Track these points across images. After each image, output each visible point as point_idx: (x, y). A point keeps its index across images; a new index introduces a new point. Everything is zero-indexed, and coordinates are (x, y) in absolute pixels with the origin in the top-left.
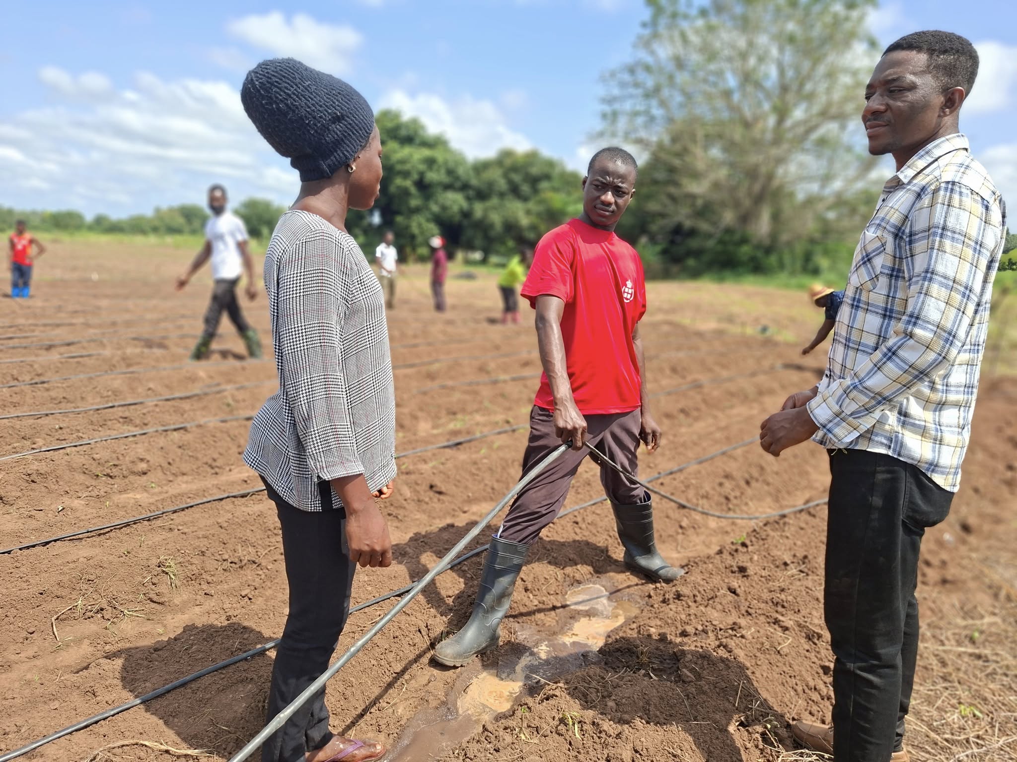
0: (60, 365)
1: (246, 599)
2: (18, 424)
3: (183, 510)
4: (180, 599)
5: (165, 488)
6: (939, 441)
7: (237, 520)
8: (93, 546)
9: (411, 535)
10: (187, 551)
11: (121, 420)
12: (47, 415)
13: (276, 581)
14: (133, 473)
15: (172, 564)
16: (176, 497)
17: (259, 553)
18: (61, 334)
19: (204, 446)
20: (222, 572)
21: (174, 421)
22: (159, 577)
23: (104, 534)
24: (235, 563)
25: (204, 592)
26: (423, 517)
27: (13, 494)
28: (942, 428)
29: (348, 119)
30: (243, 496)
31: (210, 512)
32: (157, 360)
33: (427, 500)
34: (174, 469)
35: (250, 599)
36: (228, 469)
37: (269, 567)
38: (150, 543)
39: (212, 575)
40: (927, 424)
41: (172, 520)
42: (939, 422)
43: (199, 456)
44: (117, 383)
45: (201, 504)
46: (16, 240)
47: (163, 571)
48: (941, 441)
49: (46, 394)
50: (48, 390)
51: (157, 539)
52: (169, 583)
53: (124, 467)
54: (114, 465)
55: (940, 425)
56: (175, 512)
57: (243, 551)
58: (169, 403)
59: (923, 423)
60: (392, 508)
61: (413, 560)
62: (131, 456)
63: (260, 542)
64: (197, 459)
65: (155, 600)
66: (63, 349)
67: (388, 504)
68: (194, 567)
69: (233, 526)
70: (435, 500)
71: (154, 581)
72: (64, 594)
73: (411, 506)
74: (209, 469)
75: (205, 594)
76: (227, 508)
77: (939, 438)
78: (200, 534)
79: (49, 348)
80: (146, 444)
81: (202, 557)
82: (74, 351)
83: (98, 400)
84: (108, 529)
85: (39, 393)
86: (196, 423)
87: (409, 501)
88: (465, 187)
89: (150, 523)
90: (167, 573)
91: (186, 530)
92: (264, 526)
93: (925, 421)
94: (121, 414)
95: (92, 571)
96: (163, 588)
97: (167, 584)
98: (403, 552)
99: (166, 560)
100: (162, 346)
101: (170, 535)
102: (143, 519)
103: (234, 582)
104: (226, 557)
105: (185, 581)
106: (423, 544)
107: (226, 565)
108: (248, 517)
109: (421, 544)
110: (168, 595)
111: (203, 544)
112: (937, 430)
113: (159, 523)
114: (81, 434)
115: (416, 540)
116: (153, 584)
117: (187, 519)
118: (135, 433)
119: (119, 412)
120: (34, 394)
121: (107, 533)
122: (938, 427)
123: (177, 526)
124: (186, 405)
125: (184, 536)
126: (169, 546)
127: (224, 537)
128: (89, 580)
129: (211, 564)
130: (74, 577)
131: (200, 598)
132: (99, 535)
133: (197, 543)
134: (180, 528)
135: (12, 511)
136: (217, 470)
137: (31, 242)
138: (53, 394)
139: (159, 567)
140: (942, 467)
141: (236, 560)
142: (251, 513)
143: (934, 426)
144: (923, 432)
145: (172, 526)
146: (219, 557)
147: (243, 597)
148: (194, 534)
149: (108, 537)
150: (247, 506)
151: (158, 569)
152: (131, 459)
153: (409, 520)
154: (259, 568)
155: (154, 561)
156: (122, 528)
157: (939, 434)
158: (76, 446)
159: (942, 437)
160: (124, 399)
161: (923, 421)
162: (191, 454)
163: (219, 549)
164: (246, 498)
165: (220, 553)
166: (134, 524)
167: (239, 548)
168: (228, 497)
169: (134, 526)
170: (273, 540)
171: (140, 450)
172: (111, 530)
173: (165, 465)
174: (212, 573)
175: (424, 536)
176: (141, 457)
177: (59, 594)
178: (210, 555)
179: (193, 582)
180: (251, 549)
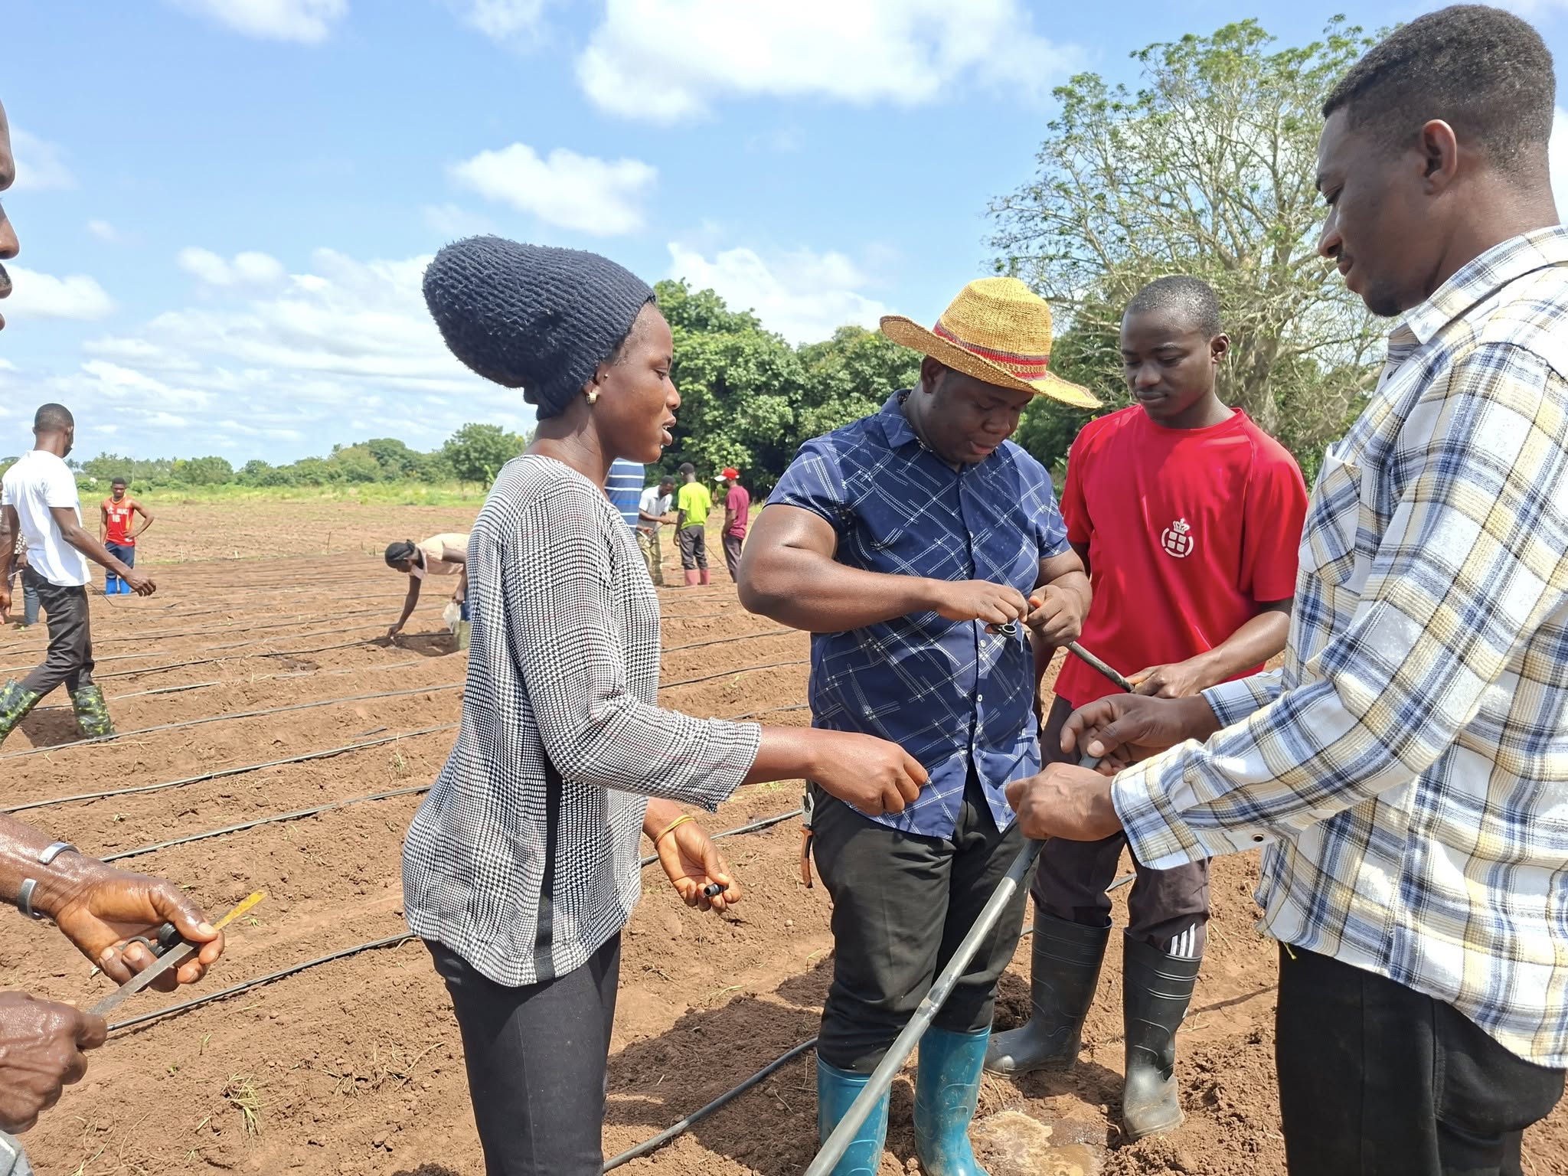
0: (144, 706)
1: (382, 1150)
2: (53, 816)
3: (284, 977)
4: (262, 1157)
5: (274, 925)
6: (1505, 950)
7: (372, 996)
8: (119, 1058)
9: (680, 1011)
10: (280, 1062)
11: (220, 800)
12: (103, 797)
13: (437, 1112)
14: (223, 901)
15: (250, 1089)
16: (277, 950)
17: (409, 1059)
18: (160, 653)
19: (343, 845)
20: (342, 1097)
21: (300, 799)
22: (225, 1116)
23: (144, 1029)
24: (366, 1080)
25: (307, 1139)
26: (706, 971)
27: (18, 948)
28: (1513, 919)
29: (569, 319)
30: (390, 945)
31: (330, 979)
32: (297, 691)
33: (712, 936)
34: (291, 889)
35: (389, 1150)
36: (382, 884)
37: (426, 1085)
38: (219, 1045)
39: (325, 1105)
40: (1475, 911)
41: (263, 998)
42: (1503, 904)
43: (336, 863)
44: (224, 736)
45: (316, 964)
46: (110, 509)
47: (234, 1105)
48: (1512, 950)
49: (112, 758)
50: (116, 751)
51: (232, 1038)
52: (244, 1126)
53: (206, 891)
54: (190, 888)
55: (1505, 912)
56: (270, 981)
57: (380, 1055)
58: (300, 765)
59: (1465, 908)
60: (650, 956)
61: (678, 1074)
62: (220, 870)
63: (411, 1037)
64: (331, 868)
65: (215, 1161)
66: (156, 679)
67: (643, 949)
68: (289, 1093)
69: (366, 1009)
70: (728, 936)
71: (217, 1124)
72: (51, 1159)
73: (684, 950)
74: (350, 886)
75: (310, 1143)
76: (359, 971)
77: (1507, 943)
78: (306, 1025)
79: (135, 677)
80: (246, 848)
81: (306, 1072)
82: (174, 680)
83: (194, 764)
84: (153, 1021)
85: (101, 758)
86: (334, 804)
87: (680, 942)
88: (788, 387)
89: (224, 1005)
90: (241, 1108)
91: (284, 1018)
92: (420, 1005)
93: (1470, 903)
94: (221, 791)
95: (107, 1111)
96: (231, 1138)
97: (239, 1128)
98: (661, 1056)
99: (240, 1082)
100: (310, 665)
101: (255, 1028)
102: (214, 999)
103: (363, 1119)
104: (349, 1069)
105: (273, 1121)
106: (698, 1036)
107: (349, 1084)
108: (393, 988)
109: (694, 1036)
110: (241, 1151)
111: (306, 1046)
112: (1500, 924)
113: (239, 1004)
114: (142, 835)
115: (687, 1027)
116: (215, 1131)
117: (288, 995)
118: (231, 829)
119: (219, 787)
120: (93, 759)
121: (149, 1027)
122: (1503, 916)
123: (270, 1010)
124: (327, 770)
125: (279, 1030)
126: (249, 1053)
127: (348, 1030)
128: (98, 1130)
129: (321, 1084)
130: (72, 1125)
131: (301, 1152)
132: (135, 1032)
133: (299, 1045)
134: (275, 1014)
135: (11, 979)
136: (364, 886)
137: (132, 509)
138: (122, 758)
139: (227, 1095)
140: (1517, 1013)
141: (367, 1074)
142: (398, 980)
143: (1492, 914)
144: (1468, 928)
145: (260, 1011)
146: (336, 1071)
147: (377, 1146)
148: (296, 1026)
149: (149, 1036)
150: (394, 965)
151: (225, 1100)
152: (219, 876)
153: (681, 977)
154: (408, 1087)
155: (219, 1086)
156: (174, 1017)
157: (1507, 934)
158: (132, 856)
159: (1513, 940)
160: (230, 764)
161: (1463, 901)
162: (320, 860)
163: (338, 1054)
164: (395, 949)
165: (338, 1062)
166: (197, 1008)
167: (374, 1050)
168: (364, 949)
169: (198, 1013)
170: (435, 1031)
171: (234, 860)
172: (158, 1021)
173: (277, 883)
174: (324, 1101)
175: (702, 1019)
176: (236, 872)
177: (42, 1159)
178: (320, 1066)
179: (288, 1120)
180: (395, 1052)
